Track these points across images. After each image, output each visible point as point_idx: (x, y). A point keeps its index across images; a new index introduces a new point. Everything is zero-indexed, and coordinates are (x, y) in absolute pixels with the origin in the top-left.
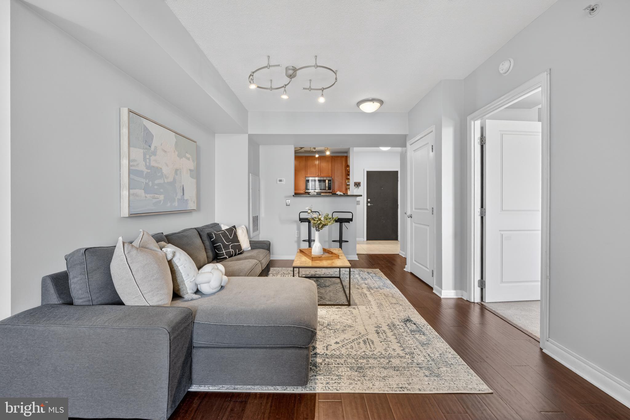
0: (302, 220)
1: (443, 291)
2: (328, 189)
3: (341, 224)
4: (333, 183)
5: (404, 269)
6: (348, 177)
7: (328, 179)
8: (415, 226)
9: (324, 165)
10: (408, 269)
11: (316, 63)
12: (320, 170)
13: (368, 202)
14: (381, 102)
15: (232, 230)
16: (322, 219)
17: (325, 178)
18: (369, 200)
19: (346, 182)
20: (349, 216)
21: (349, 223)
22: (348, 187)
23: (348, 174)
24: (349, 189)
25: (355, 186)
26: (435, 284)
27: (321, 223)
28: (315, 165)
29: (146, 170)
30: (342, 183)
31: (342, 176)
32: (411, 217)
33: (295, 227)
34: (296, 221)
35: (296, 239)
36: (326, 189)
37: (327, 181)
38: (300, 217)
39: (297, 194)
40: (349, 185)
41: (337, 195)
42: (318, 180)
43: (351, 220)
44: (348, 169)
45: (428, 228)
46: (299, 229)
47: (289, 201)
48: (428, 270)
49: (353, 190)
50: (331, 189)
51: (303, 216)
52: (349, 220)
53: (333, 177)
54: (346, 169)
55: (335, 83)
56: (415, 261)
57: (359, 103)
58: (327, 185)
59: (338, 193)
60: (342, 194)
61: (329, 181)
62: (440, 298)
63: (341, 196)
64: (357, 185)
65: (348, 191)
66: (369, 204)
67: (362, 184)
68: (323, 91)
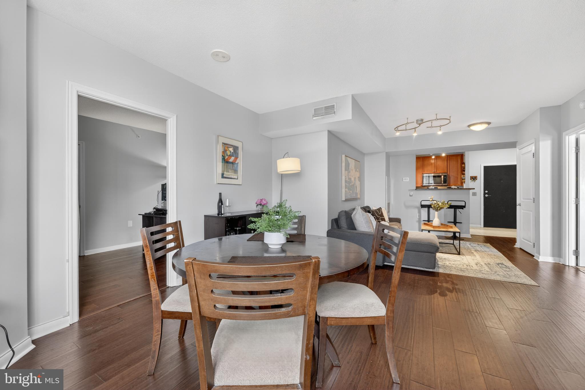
0: (423, 206)
1: (540, 256)
2: (444, 183)
3: (455, 209)
4: (449, 179)
5: (514, 246)
6: (464, 173)
7: (445, 174)
8: (523, 212)
9: (440, 163)
10: (517, 245)
11: (437, 118)
12: (436, 167)
13: (485, 194)
14: (489, 123)
15: (380, 209)
16: (440, 204)
17: (440, 174)
18: (486, 192)
19: (461, 176)
20: (463, 204)
21: (463, 209)
22: (463, 181)
23: (463, 170)
24: (465, 182)
25: (471, 179)
26: (535, 252)
27: (439, 207)
28: (432, 164)
29: (348, 180)
30: (457, 178)
31: (458, 172)
32: (520, 205)
33: (416, 211)
34: (417, 207)
35: (417, 220)
36: (441, 183)
37: (442, 177)
38: (422, 204)
39: (417, 188)
40: (464, 179)
41: (452, 189)
42: (433, 176)
43: (464, 207)
44: (464, 166)
45: (531, 213)
46: (420, 212)
47: (412, 193)
48: (531, 244)
49: (468, 183)
50: (446, 183)
51: (424, 203)
52: (462, 207)
53: (448, 173)
54: (461, 167)
55: (449, 123)
56: (523, 239)
57: (469, 126)
58: (443, 180)
59: (453, 187)
60: (456, 187)
61: (444, 176)
62: (538, 261)
63: (455, 189)
64: (474, 178)
65: (464, 184)
66: (487, 196)
67: (478, 178)
68: (440, 127)
